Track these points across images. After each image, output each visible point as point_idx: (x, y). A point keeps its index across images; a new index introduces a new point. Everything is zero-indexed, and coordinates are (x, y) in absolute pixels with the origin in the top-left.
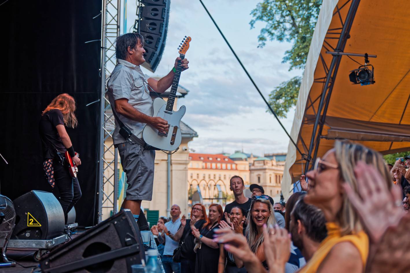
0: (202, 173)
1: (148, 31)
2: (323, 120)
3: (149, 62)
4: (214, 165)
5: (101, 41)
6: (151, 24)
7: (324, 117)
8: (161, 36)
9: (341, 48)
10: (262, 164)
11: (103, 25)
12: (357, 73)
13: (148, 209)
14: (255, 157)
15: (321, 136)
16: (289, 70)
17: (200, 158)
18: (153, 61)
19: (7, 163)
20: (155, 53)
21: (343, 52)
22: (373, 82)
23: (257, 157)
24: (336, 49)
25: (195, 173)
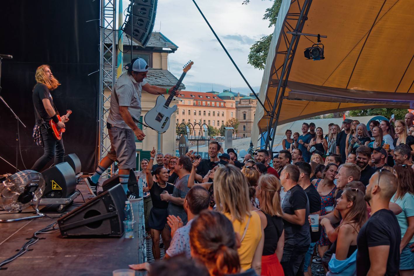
0: (193, 110)
1: (139, 15)
2: (285, 84)
3: (140, 41)
4: (204, 103)
5: (99, 20)
6: (142, 9)
7: (286, 81)
8: (150, 19)
9: (299, 28)
10: (248, 103)
11: (101, 8)
12: (310, 50)
13: (142, 150)
14: (241, 96)
15: (283, 97)
16: (269, 27)
17: (191, 96)
18: (143, 41)
19: (25, 127)
20: (145, 34)
21: (301, 32)
22: (323, 58)
23: (244, 96)
24: (295, 29)
25: (187, 109)
